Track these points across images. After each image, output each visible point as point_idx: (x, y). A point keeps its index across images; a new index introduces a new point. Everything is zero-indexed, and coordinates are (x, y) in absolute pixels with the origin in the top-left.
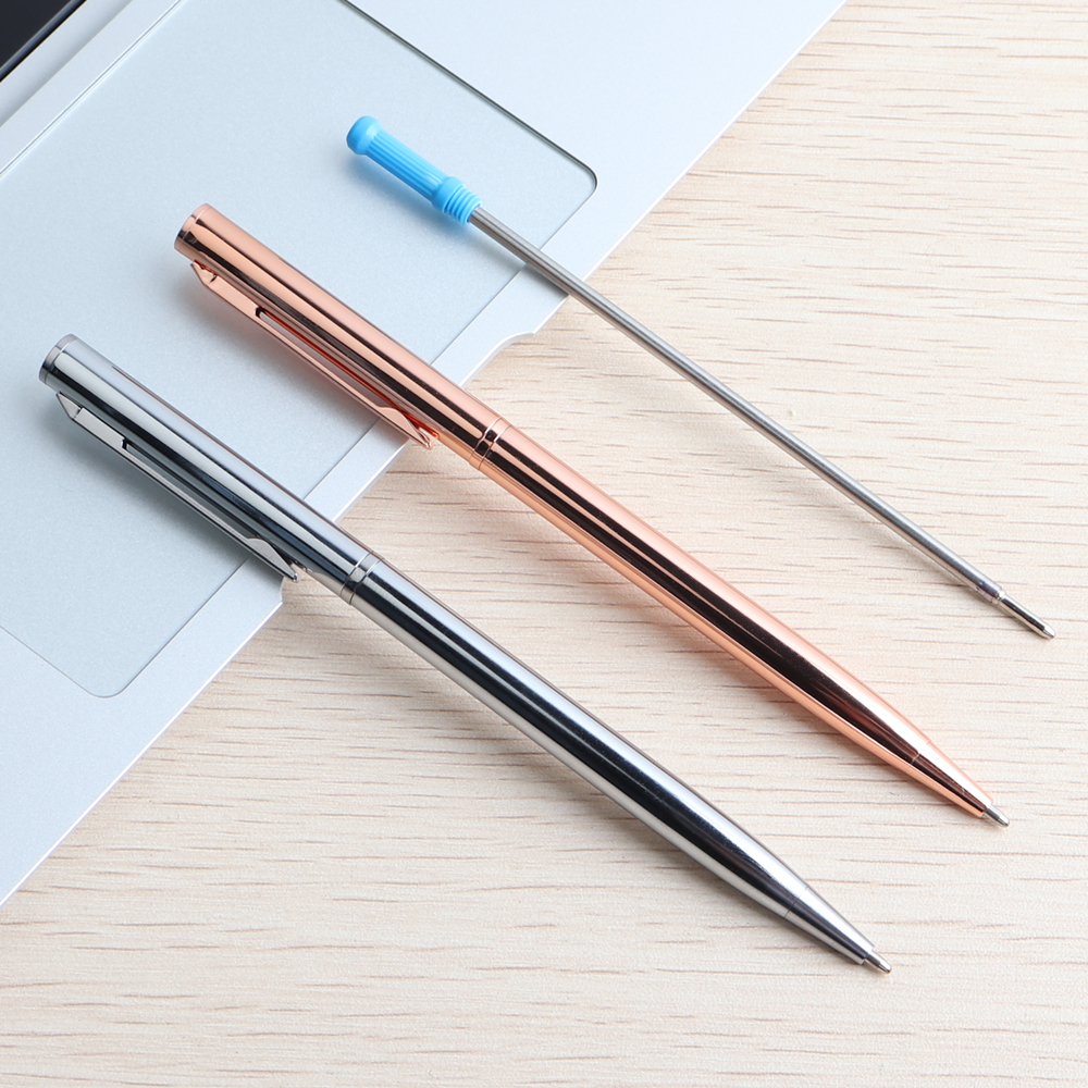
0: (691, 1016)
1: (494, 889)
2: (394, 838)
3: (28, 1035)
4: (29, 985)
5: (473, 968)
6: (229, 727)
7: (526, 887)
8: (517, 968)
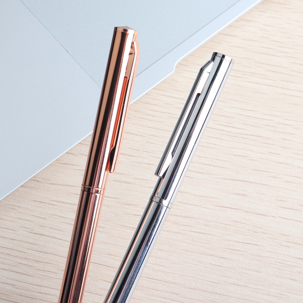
0: (288, 236)
1: (228, 179)
2: (197, 156)
3: (61, 202)
4: (65, 185)
5: (215, 206)
6: (150, 110)
7: (239, 180)
8: (230, 208)
